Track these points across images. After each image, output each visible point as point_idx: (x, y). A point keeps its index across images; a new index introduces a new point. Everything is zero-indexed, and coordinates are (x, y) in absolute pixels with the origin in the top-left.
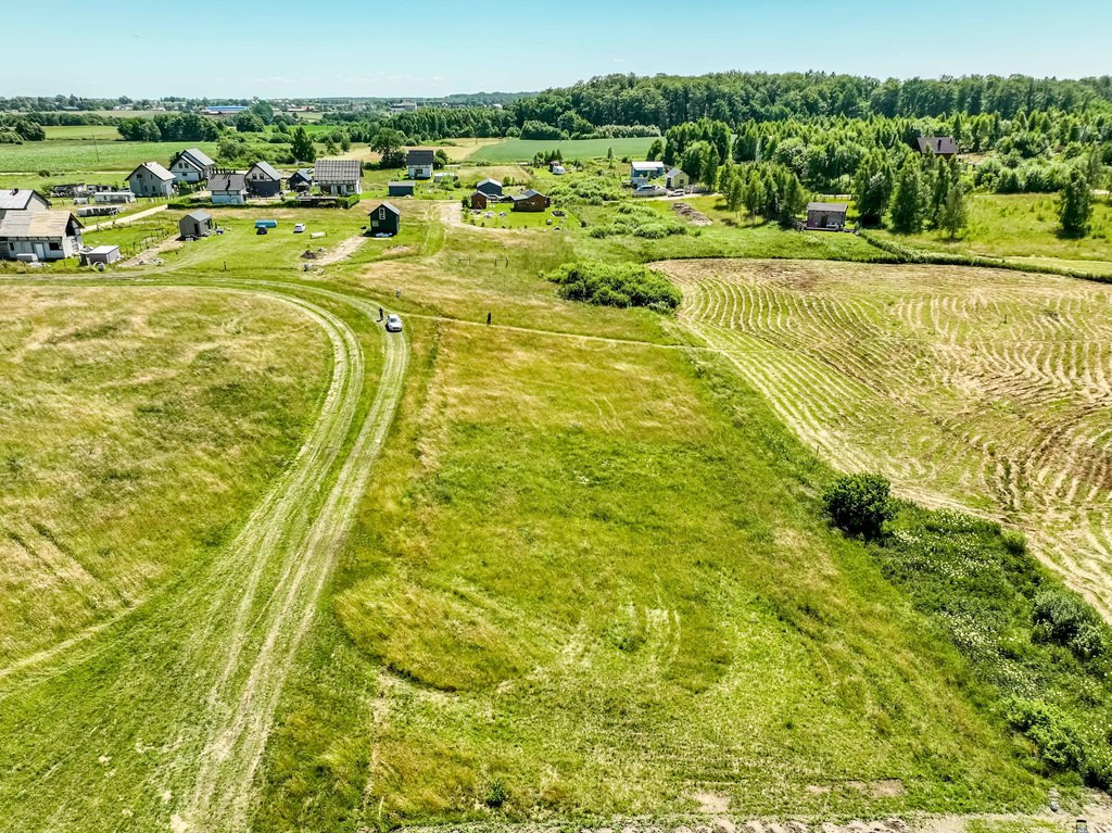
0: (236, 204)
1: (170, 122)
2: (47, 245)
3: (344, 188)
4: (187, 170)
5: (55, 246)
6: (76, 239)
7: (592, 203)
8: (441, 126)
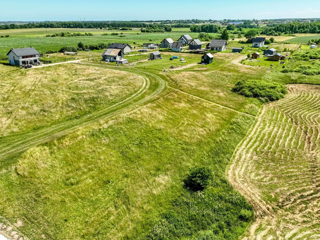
0: (178, 51)
1: (205, 27)
2: (113, 58)
3: (218, 49)
4: (183, 41)
5: (115, 58)
6: (121, 57)
7: (305, 60)
8: (295, 29)
